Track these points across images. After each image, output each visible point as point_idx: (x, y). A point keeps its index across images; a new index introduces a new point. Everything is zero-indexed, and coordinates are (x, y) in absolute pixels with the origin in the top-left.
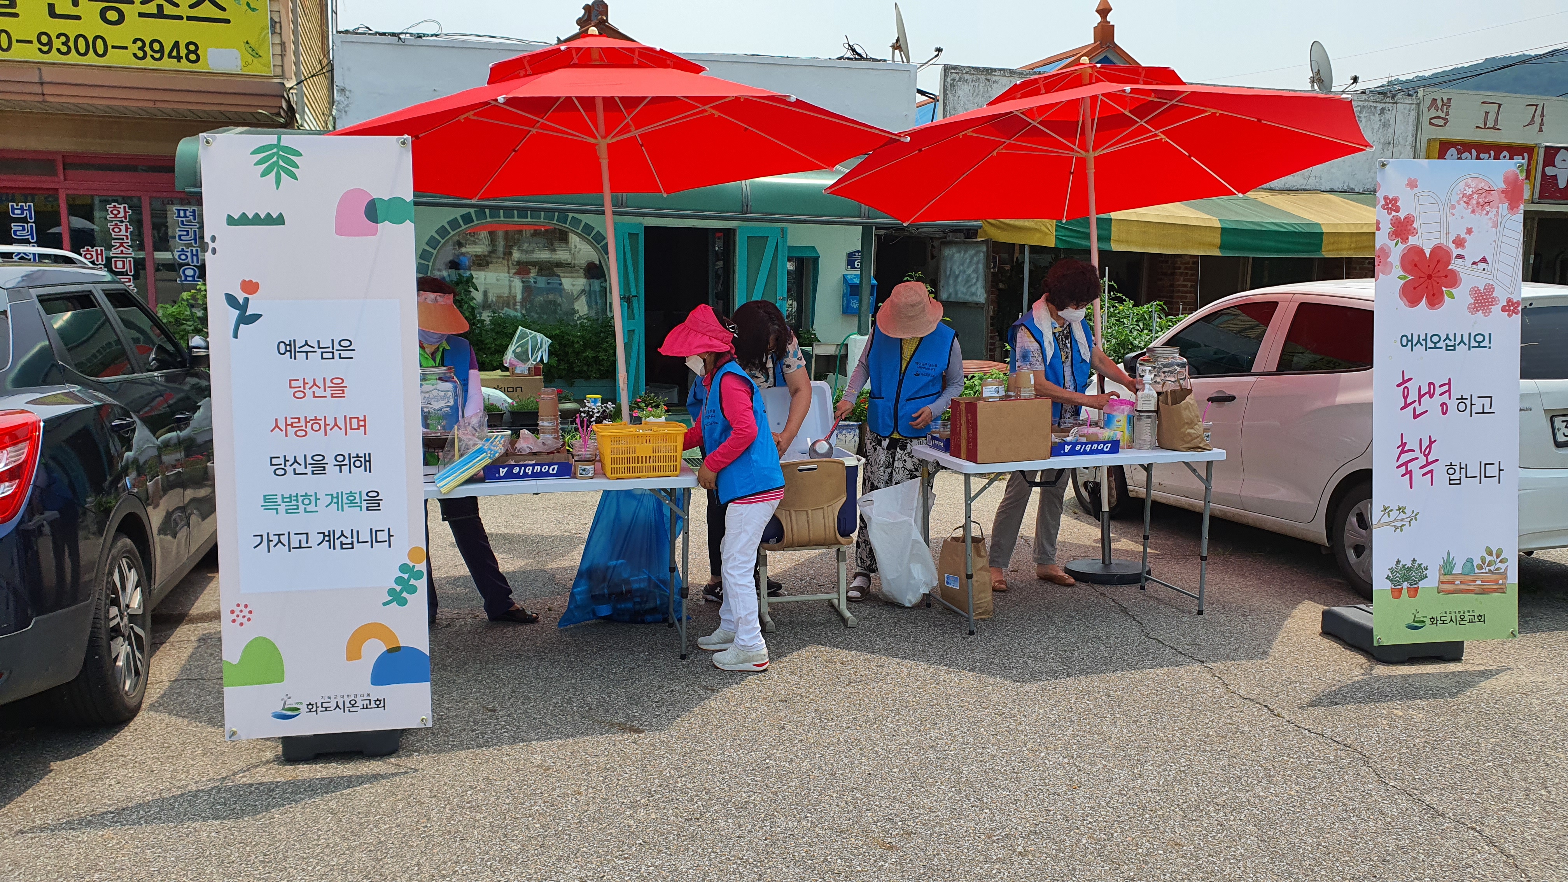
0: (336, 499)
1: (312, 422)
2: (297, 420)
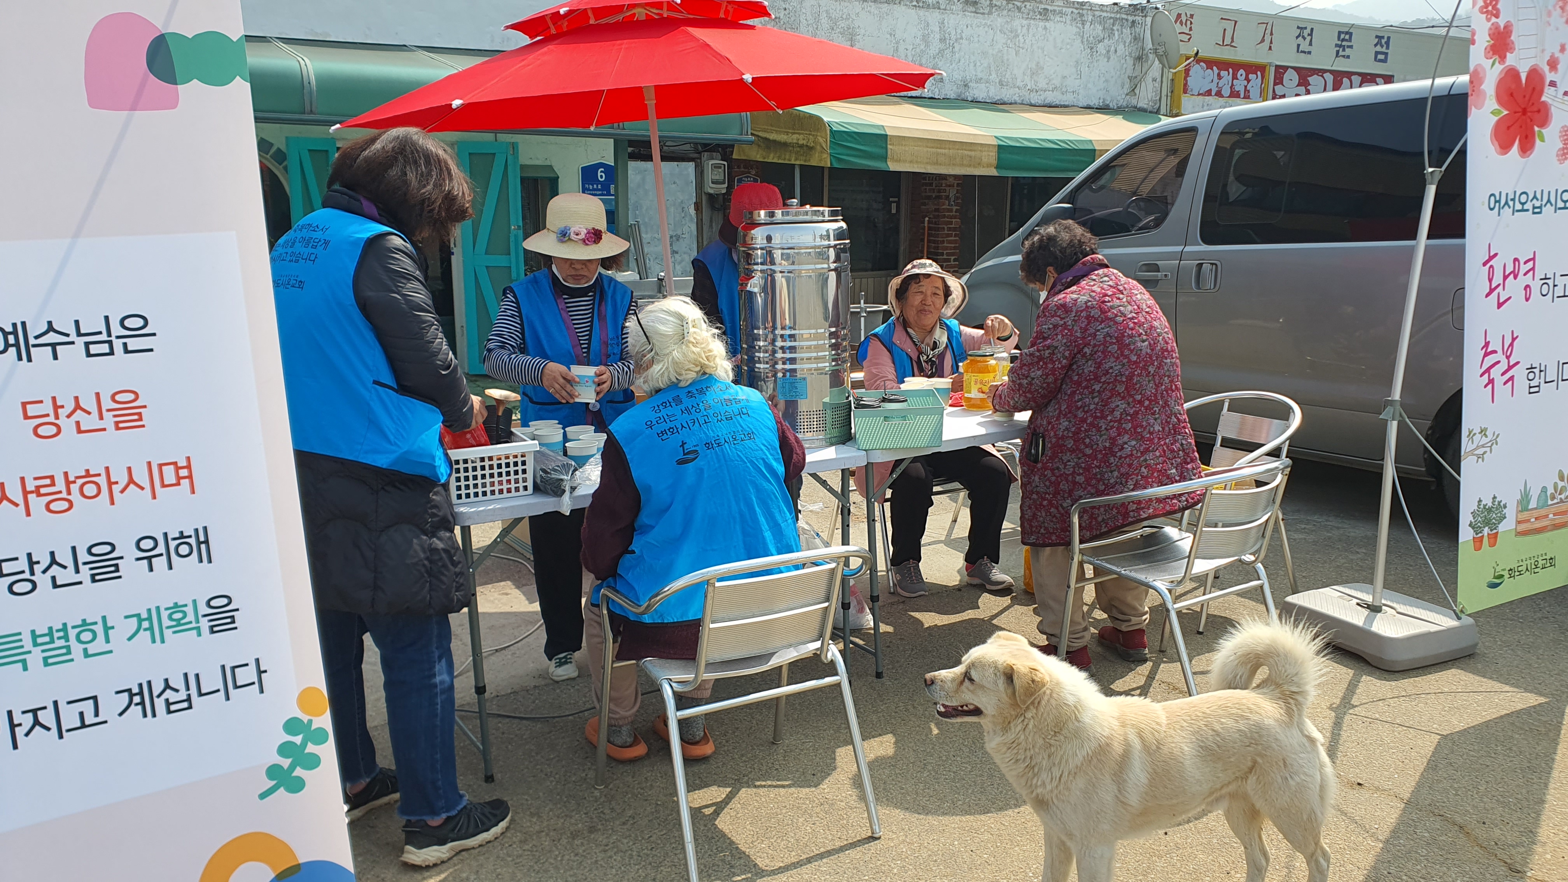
0: (145, 622)
1: (80, 482)
2: (48, 482)
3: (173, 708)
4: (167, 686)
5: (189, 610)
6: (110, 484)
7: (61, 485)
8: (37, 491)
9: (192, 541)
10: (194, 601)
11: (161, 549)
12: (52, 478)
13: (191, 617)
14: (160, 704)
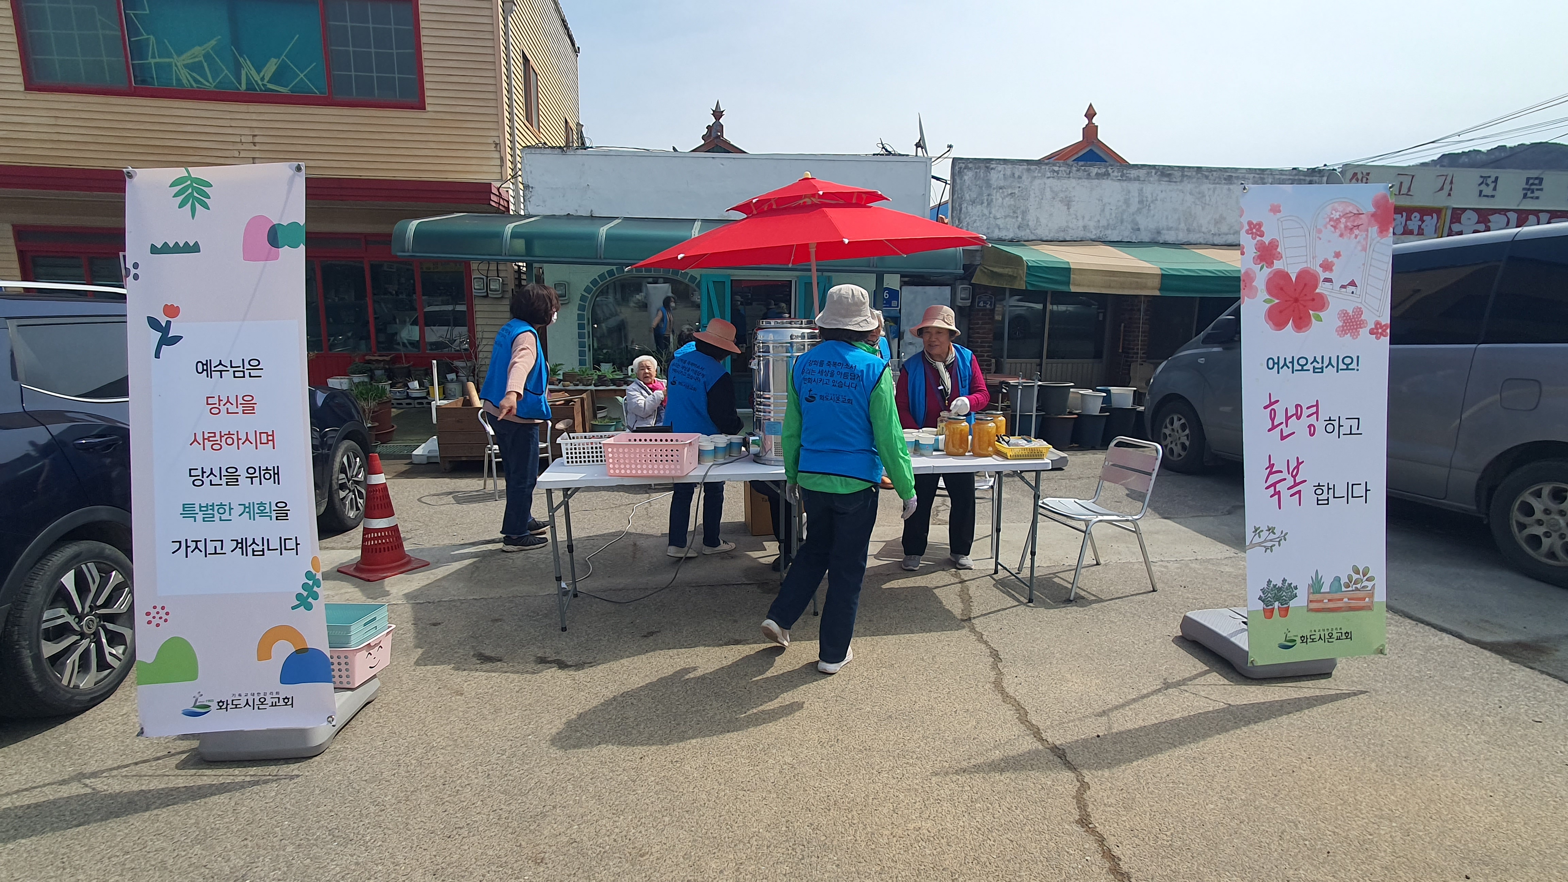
0: (247, 509)
1: (226, 436)
2: (213, 435)
3: (255, 553)
4: (254, 542)
5: (267, 506)
6: (239, 439)
7: (218, 438)
8: (208, 439)
9: (272, 472)
10: (270, 503)
11: (257, 474)
12: (214, 433)
13: (268, 510)
14: (250, 550)
